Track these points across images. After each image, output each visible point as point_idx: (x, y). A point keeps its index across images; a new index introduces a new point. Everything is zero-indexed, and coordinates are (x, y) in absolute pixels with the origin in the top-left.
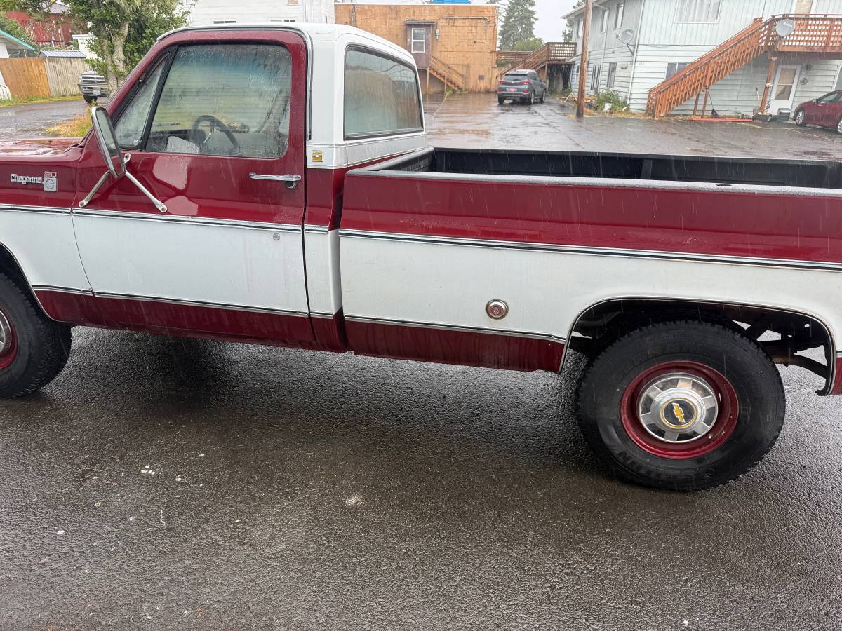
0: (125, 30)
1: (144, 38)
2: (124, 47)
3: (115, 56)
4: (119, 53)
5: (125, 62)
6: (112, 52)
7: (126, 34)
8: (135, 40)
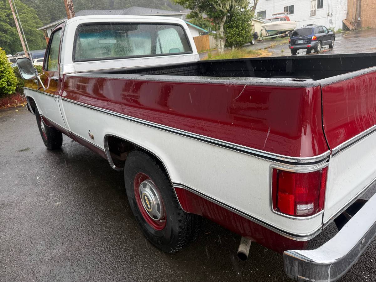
0: (225, 19)
1: (232, 21)
2: (224, 26)
3: (220, 31)
4: (222, 29)
5: (224, 32)
6: (219, 29)
7: (225, 21)
8: (229, 22)
